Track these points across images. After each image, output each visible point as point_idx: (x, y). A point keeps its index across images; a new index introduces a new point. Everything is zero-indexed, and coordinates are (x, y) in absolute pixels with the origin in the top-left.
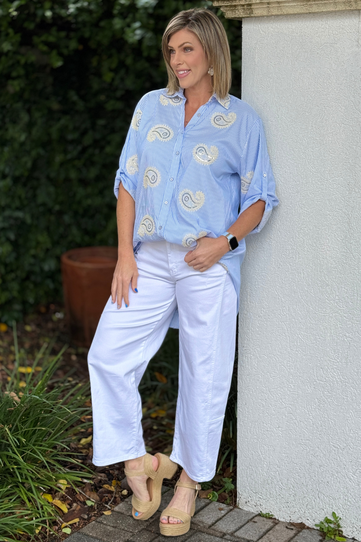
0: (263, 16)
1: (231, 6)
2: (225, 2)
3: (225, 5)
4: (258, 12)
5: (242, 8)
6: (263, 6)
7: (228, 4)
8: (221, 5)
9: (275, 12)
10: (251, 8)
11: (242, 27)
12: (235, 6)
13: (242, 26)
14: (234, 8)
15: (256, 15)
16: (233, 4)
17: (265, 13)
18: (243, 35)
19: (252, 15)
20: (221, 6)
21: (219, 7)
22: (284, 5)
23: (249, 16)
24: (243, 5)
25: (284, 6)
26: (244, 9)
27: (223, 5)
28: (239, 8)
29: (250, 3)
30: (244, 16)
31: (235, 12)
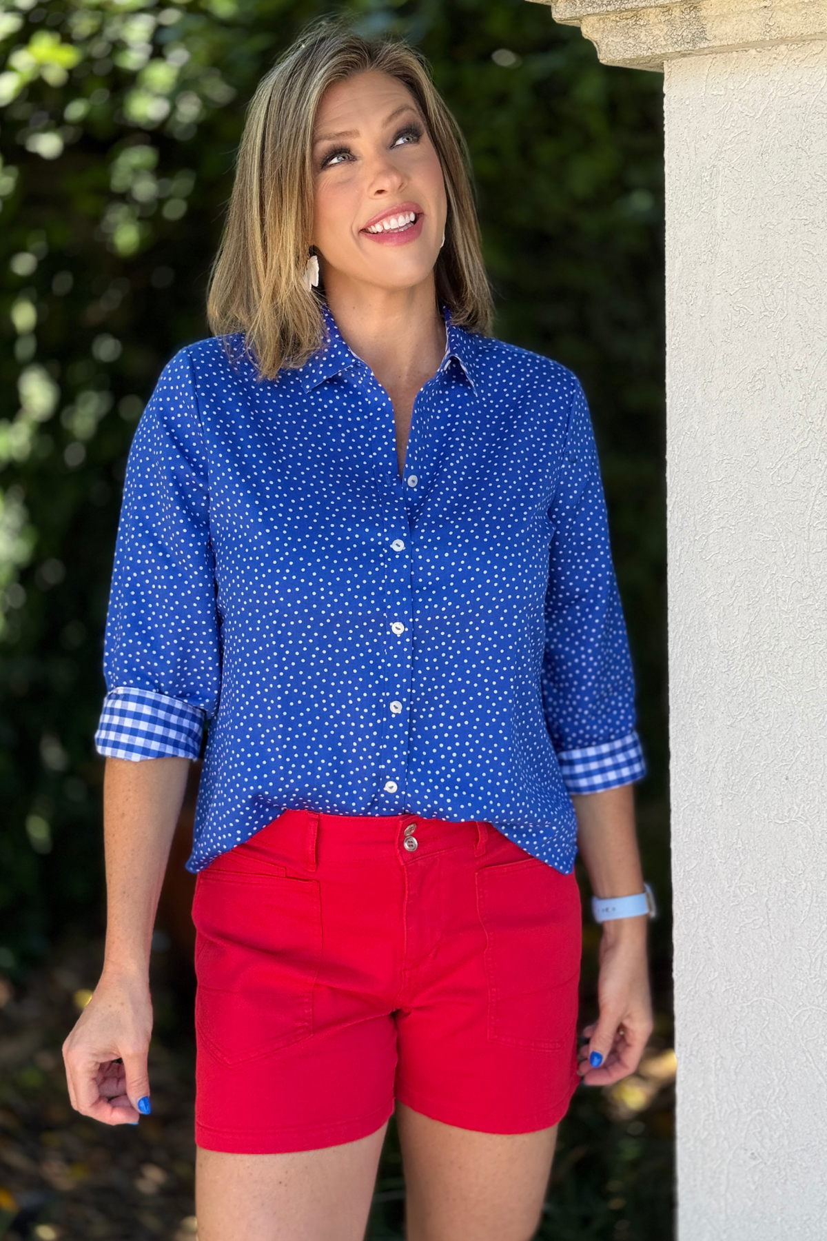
0: (745, 46)
3: (597, 11)
4: (722, 31)
5: (663, 19)
6: (746, 7)
7: (611, 8)
8: (583, 12)
9: (793, 25)
10: (698, 19)
11: (663, 95)
12: (637, 13)
13: (665, 90)
14: (630, 22)
15: (717, 43)
16: (629, 6)
17: (753, 32)
18: (665, 122)
19: (703, 45)
20: (580, 19)
21: (575, 23)
23: (690, 46)
24: (667, 8)
26: (670, 22)
28: (653, 16)
30: (670, 51)
31: (636, 37)
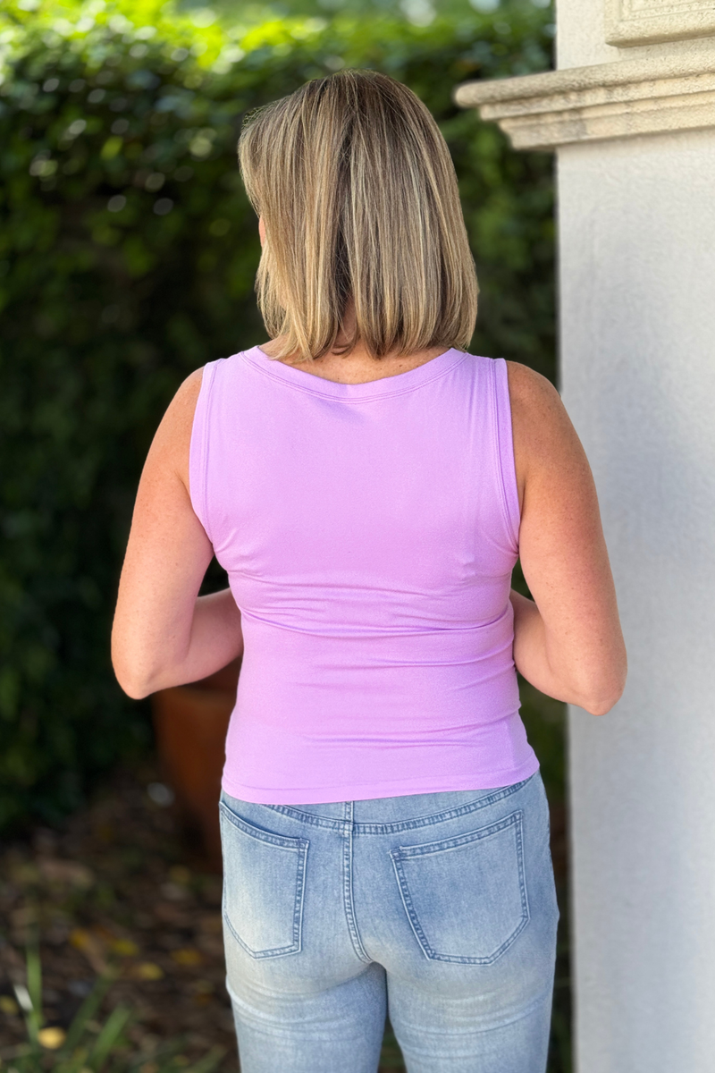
0: (613, 139)
1: (527, 116)
2: (512, 107)
3: (513, 114)
4: (598, 127)
5: (557, 120)
6: (614, 113)
7: (521, 113)
8: (500, 116)
9: (646, 125)
10: (581, 120)
11: (556, 169)
12: (538, 115)
13: (558, 166)
14: (534, 122)
15: (593, 136)
16: (534, 111)
17: (619, 129)
19: (585, 137)
20: (500, 119)
22: (673, 105)
23: (575, 139)
24: (560, 113)
25: (671, 108)
26: (562, 122)
27: (507, 114)
28: (550, 120)
29: (579, 105)
30: (562, 140)
31: (538, 132)
